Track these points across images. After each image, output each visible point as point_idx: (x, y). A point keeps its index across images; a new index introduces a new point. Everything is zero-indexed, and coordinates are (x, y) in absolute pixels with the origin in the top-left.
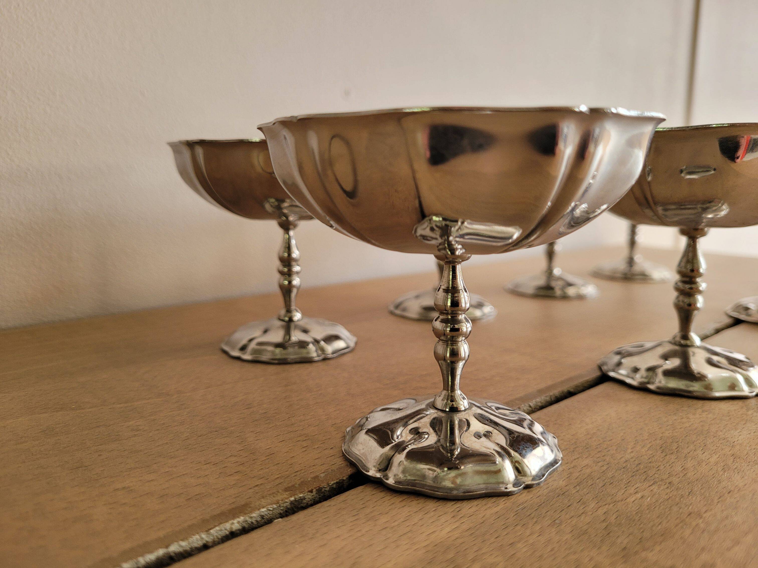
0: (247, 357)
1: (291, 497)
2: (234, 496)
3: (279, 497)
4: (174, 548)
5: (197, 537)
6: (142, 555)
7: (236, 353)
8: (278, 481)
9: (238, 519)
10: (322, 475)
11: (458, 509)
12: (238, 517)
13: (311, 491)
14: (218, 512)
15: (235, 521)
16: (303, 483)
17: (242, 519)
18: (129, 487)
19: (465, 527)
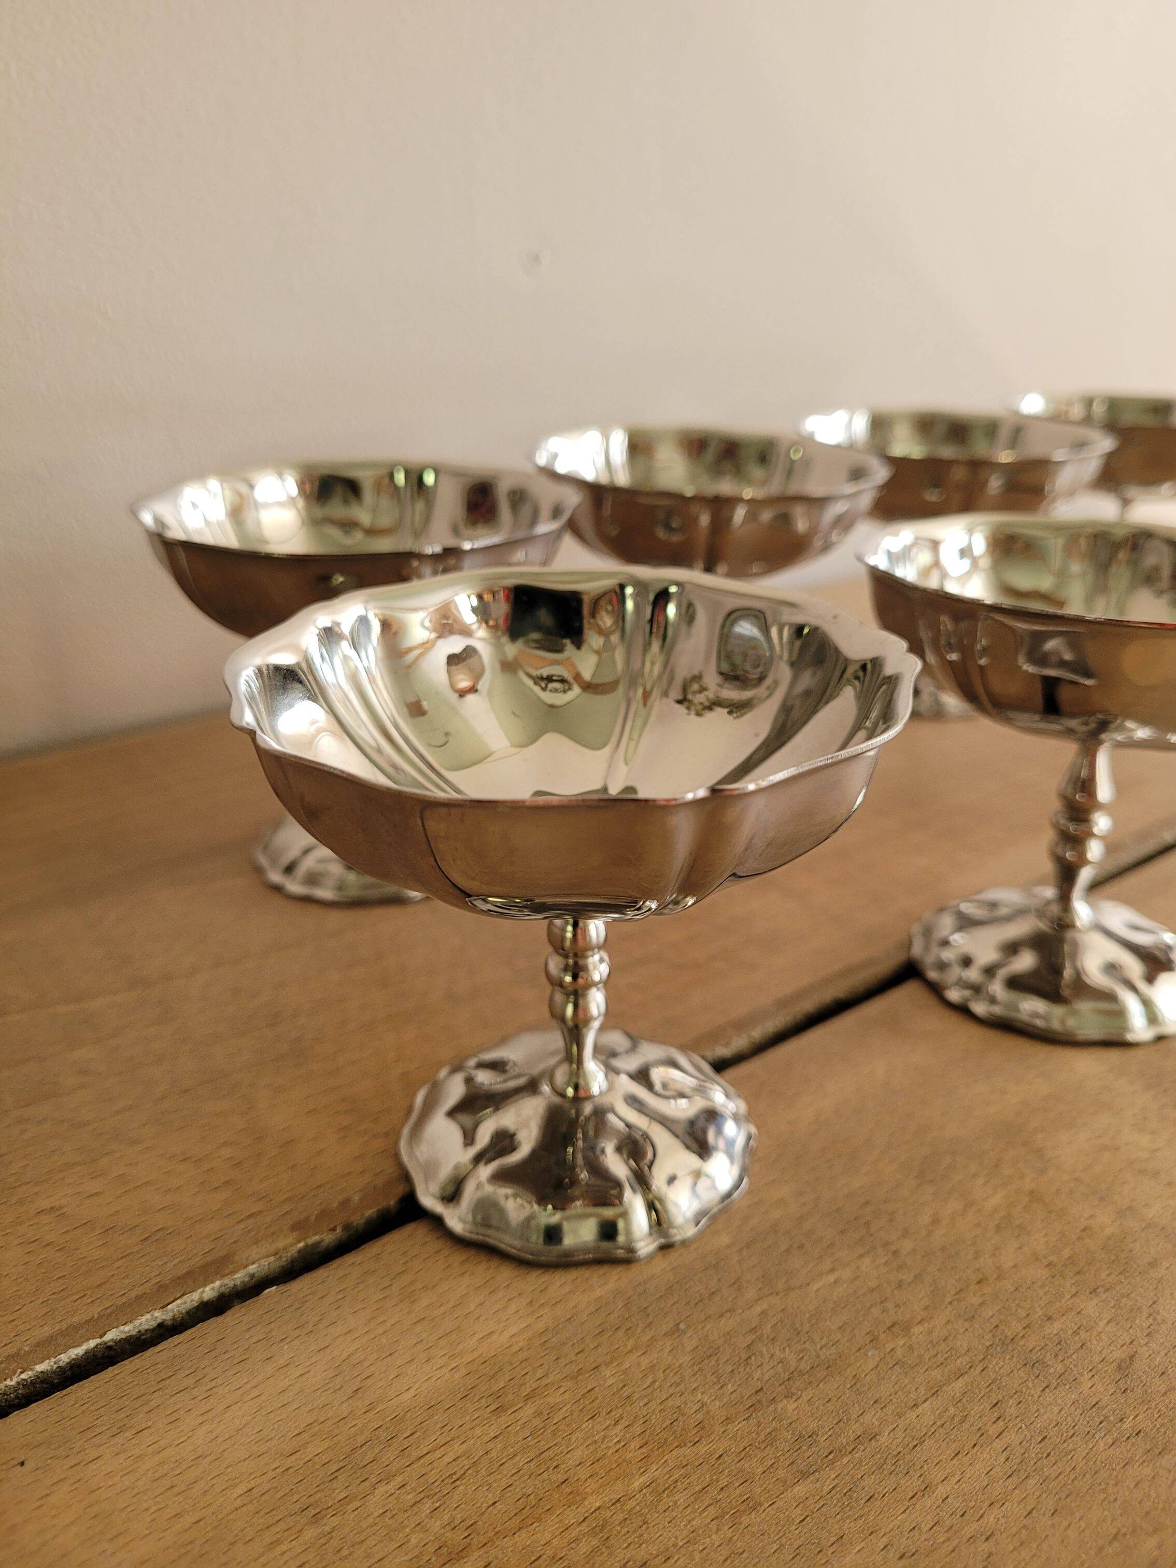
0: (295, 887)
1: (299, 1242)
2: (213, 1237)
3: (280, 1244)
4: (112, 1336)
5: (148, 1316)
6: (64, 1351)
7: (275, 877)
8: (286, 1208)
9: (211, 1286)
10: (356, 1198)
11: (543, 1287)
12: (212, 1283)
13: (334, 1229)
14: (182, 1270)
15: (207, 1289)
16: (324, 1214)
17: (217, 1284)
18: (60, 1208)
19: (540, 1326)
